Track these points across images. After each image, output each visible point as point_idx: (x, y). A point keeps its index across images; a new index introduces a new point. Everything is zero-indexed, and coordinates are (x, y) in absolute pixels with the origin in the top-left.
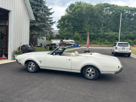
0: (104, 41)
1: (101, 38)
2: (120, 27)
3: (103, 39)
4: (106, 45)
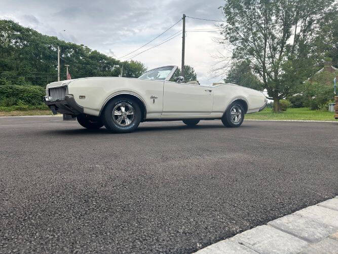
0: (15, 104)
1: (8, 97)
2: (59, 75)
3: (13, 99)
4: (22, 112)
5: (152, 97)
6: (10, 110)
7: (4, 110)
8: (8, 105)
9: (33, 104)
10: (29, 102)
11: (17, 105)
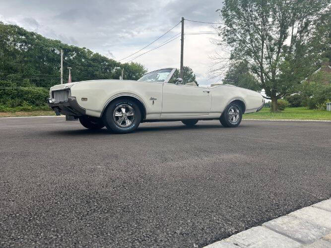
0: (20, 105)
1: (12, 98)
2: (62, 77)
3: (18, 100)
4: (26, 113)
5: (152, 99)
6: (15, 111)
7: (9, 111)
8: (13, 106)
9: (37, 105)
10: (33, 103)
11: (22, 106)
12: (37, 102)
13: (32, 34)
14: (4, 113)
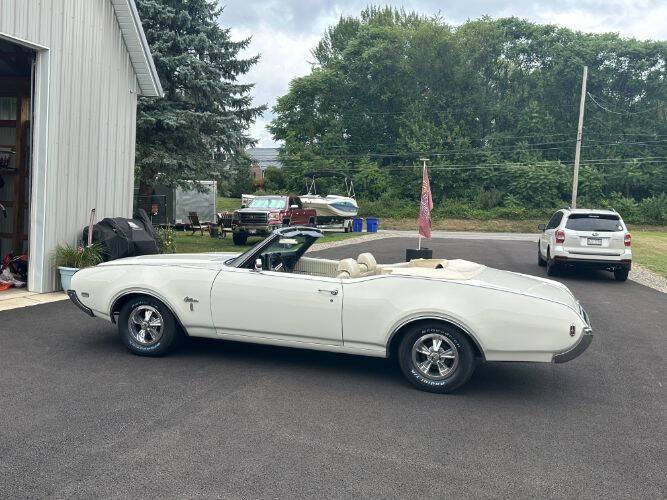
0: (500, 204)
1: (487, 188)
3: (497, 193)
4: (509, 224)
5: (188, 300)
6: (487, 218)
7: (476, 217)
8: (485, 207)
9: (538, 205)
10: (529, 199)
11: (504, 206)
12: (538, 198)
13: (548, 30)
14: (466, 222)
